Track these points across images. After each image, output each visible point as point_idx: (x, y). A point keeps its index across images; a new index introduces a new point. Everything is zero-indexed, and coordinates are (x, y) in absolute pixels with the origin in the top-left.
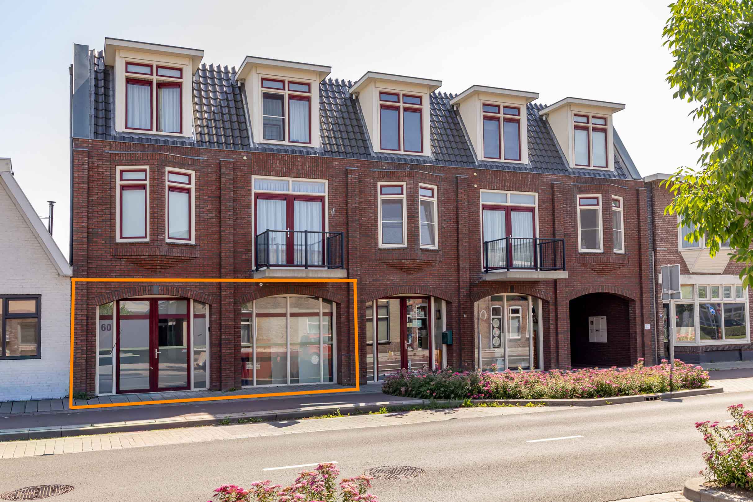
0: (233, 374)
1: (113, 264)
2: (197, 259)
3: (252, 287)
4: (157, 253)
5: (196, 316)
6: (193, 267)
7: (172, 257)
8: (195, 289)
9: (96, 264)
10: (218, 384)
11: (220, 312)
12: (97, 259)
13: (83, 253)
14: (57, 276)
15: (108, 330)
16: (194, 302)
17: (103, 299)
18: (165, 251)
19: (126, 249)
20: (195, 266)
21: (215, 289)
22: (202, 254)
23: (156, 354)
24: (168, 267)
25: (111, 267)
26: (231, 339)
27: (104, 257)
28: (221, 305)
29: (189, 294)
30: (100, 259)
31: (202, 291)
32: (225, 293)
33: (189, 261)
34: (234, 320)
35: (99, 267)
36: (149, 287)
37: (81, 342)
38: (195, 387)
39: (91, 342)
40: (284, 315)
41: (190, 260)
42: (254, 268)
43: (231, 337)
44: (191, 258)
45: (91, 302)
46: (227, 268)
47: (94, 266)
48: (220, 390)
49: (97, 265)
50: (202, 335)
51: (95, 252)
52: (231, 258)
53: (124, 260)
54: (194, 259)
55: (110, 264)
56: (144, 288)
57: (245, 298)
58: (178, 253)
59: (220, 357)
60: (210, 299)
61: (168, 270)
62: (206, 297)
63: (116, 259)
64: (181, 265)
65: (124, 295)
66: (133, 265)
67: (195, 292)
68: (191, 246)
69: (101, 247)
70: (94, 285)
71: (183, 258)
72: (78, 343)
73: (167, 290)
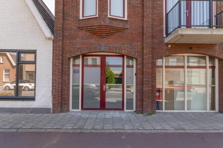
0: (151, 104)
1: (78, 33)
2: (128, 29)
3: (164, 48)
4: (102, 24)
5: (128, 66)
7: (112, 27)
8: (127, 49)
10: (140, 109)
11: (143, 64)
12: (68, 30)
13: (60, 26)
14: (45, 39)
15: (77, 73)
17: (72, 54)
18: (107, 23)
19: (85, 23)
21: (140, 49)
22: (132, 26)
23: (104, 88)
24: (110, 35)
26: (149, 81)
27: (73, 29)
28: (143, 59)
30: (70, 30)
31: (131, 50)
32: (146, 51)
34: (152, 68)
35: (69, 34)
36: (99, 47)
38: (127, 109)
40: (183, 67)
41: (124, 30)
42: (165, 36)
43: (149, 79)
45: (65, 56)
46: (147, 35)
47: (67, 34)
48: (142, 113)
50: (131, 78)
51: (68, 26)
52: (150, 28)
53: (84, 30)
54: (126, 29)
55: (76, 33)
56: (96, 47)
57: (159, 55)
58: (116, 25)
59: (143, 92)
60: (136, 55)
61: (110, 37)
63: (80, 30)
64: (118, 34)
66: (89, 33)
67: (127, 51)
68: (124, 21)
69: (71, 23)
70: (67, 45)
71: (119, 28)
73: (110, 49)
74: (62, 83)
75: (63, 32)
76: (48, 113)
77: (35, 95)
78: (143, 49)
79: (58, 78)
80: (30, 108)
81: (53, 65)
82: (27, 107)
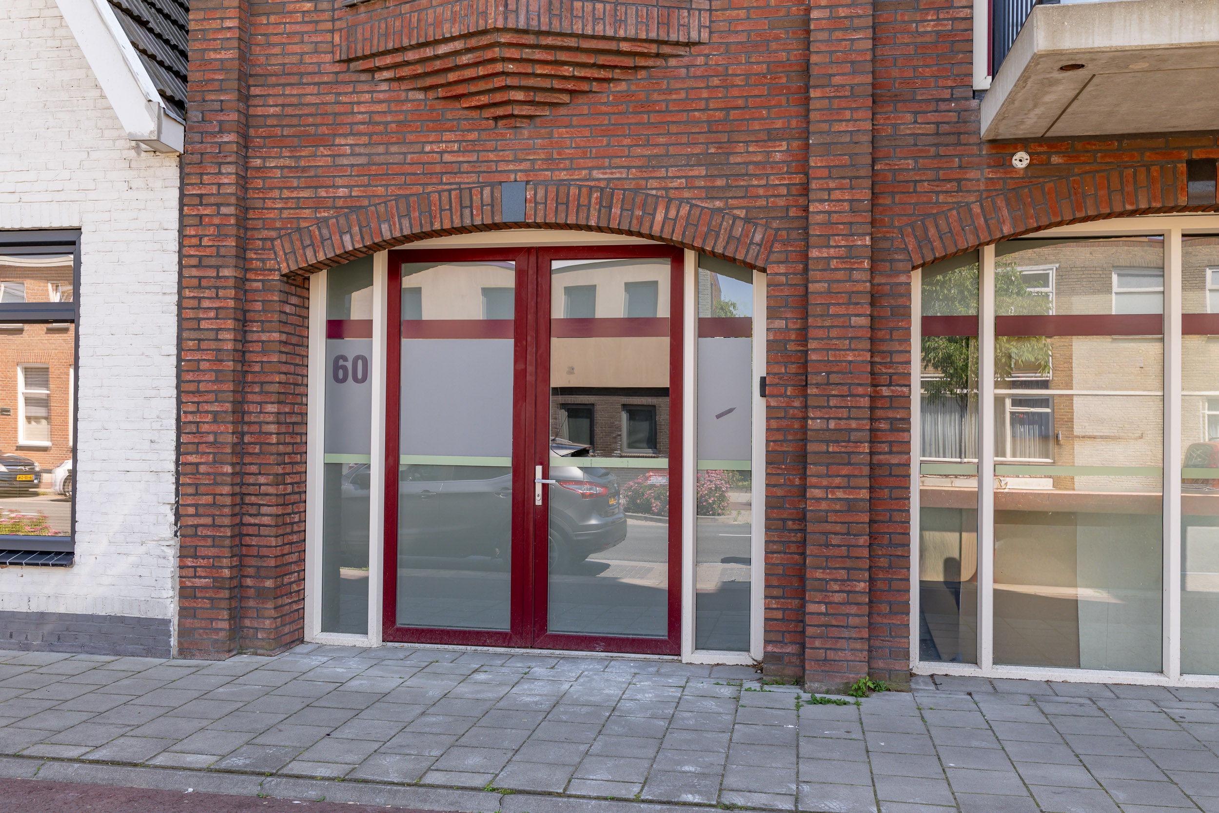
0: (866, 609)
1: (342, 99)
2: (694, 49)
3: (971, 174)
5: (707, 328)
6: (677, 91)
7: (572, 42)
8: (687, 194)
9: (280, 101)
10: (789, 649)
11: (803, 304)
12: (282, 81)
13: (224, 55)
14: (133, 153)
15: (356, 379)
16: (700, 264)
17: (304, 248)
18: (532, 10)
19: (383, 26)
20: (691, 83)
21: (784, 191)
22: (723, 26)
23: (539, 490)
24: (566, 98)
25: (337, 109)
26: (854, 436)
27: (310, 69)
28: (805, 270)
29: (659, 217)
30: (294, 79)
31: (718, 204)
32: (826, 206)
33: (659, 62)
34: (872, 340)
35: (289, 110)
36: (487, 191)
37: (215, 421)
38: (699, 646)
39: (260, 423)
40: (1152, 326)
41: (665, 57)
42: (983, 79)
43: (854, 424)
44: (666, 49)
45: (263, 261)
46: (837, 80)
47: (272, 110)
48: (799, 682)
49: (283, 106)
50: (735, 411)
51: (277, 50)
52: (856, 29)
53: (386, 74)
54: (681, 51)
55: (331, 98)
56: (466, 194)
57: (932, 231)
58: (595, 20)
59: (801, 517)
60: (758, 238)
61: (563, 111)
62: (738, 231)
63: (354, 77)
64: (623, 86)
65: (385, 227)
66: (420, 96)
67: (685, 210)
69: (298, 28)
70: (271, 189)
71: (625, 46)
72: (205, 428)
73: (562, 202)
74: (240, 450)
75: (245, 97)
76: (149, 652)
77: (74, 531)
78: (805, 190)
79: (216, 417)
80: (42, 617)
81: (180, 329)
82: (24, 609)
